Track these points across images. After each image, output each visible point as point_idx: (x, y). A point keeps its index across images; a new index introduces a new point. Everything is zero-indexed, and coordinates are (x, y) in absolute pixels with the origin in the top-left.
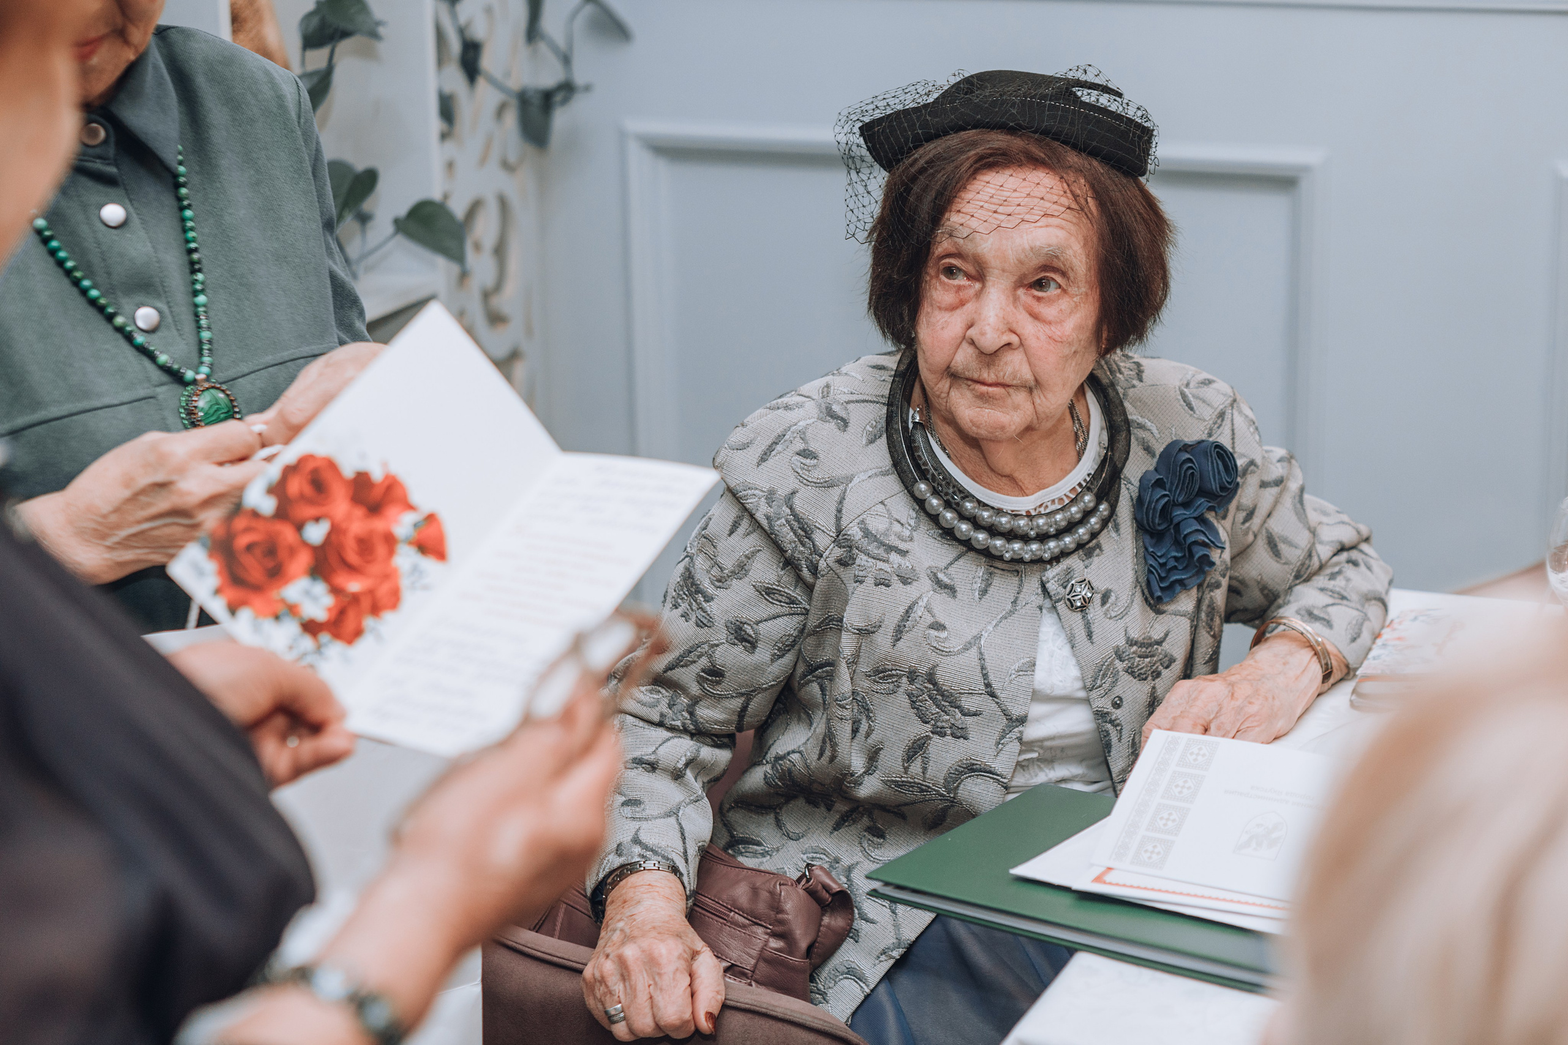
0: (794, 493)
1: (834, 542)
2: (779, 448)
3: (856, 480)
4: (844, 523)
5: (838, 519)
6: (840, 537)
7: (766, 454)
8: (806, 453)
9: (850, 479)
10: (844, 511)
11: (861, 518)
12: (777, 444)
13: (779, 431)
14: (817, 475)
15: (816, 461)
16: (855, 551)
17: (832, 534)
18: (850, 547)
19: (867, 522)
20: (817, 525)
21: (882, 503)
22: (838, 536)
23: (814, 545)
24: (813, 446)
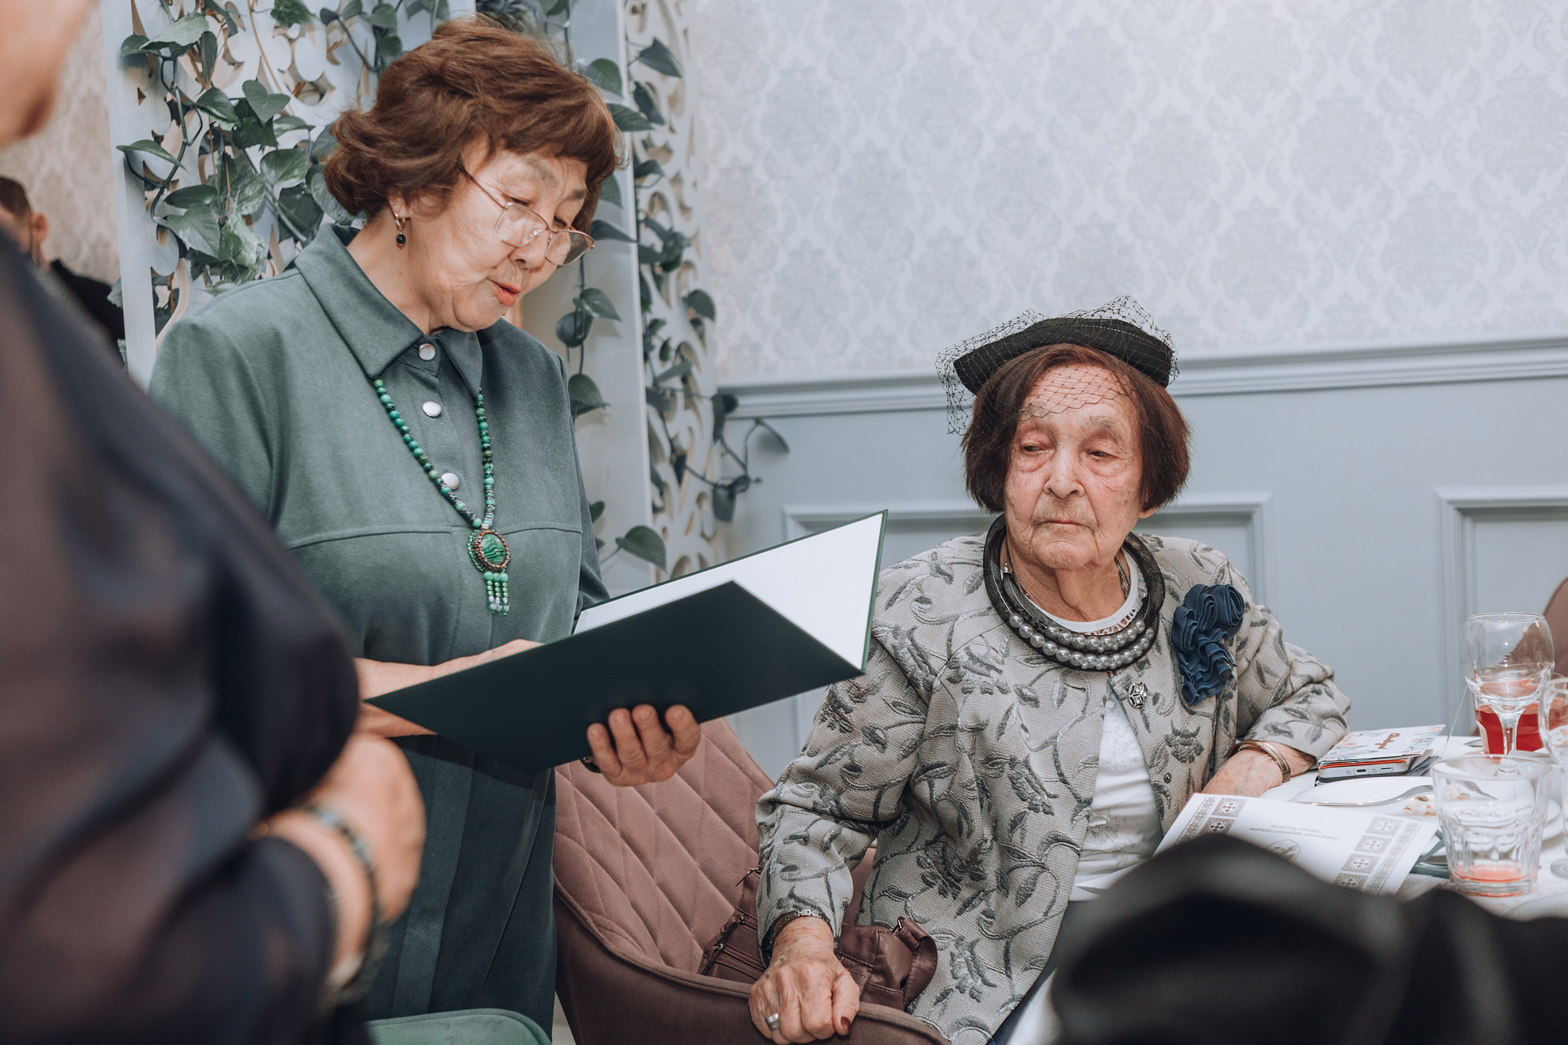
0: (913, 629)
1: (946, 664)
2: (901, 596)
3: (961, 619)
4: (953, 649)
5: (949, 646)
6: (951, 660)
7: (891, 600)
8: (922, 600)
9: (957, 618)
10: (953, 641)
11: (966, 646)
12: (900, 593)
13: (901, 584)
14: (930, 616)
15: (930, 605)
16: (962, 669)
17: (944, 658)
18: (958, 668)
19: (971, 648)
20: (932, 653)
21: (981, 635)
22: (949, 660)
23: (930, 667)
24: (927, 595)
